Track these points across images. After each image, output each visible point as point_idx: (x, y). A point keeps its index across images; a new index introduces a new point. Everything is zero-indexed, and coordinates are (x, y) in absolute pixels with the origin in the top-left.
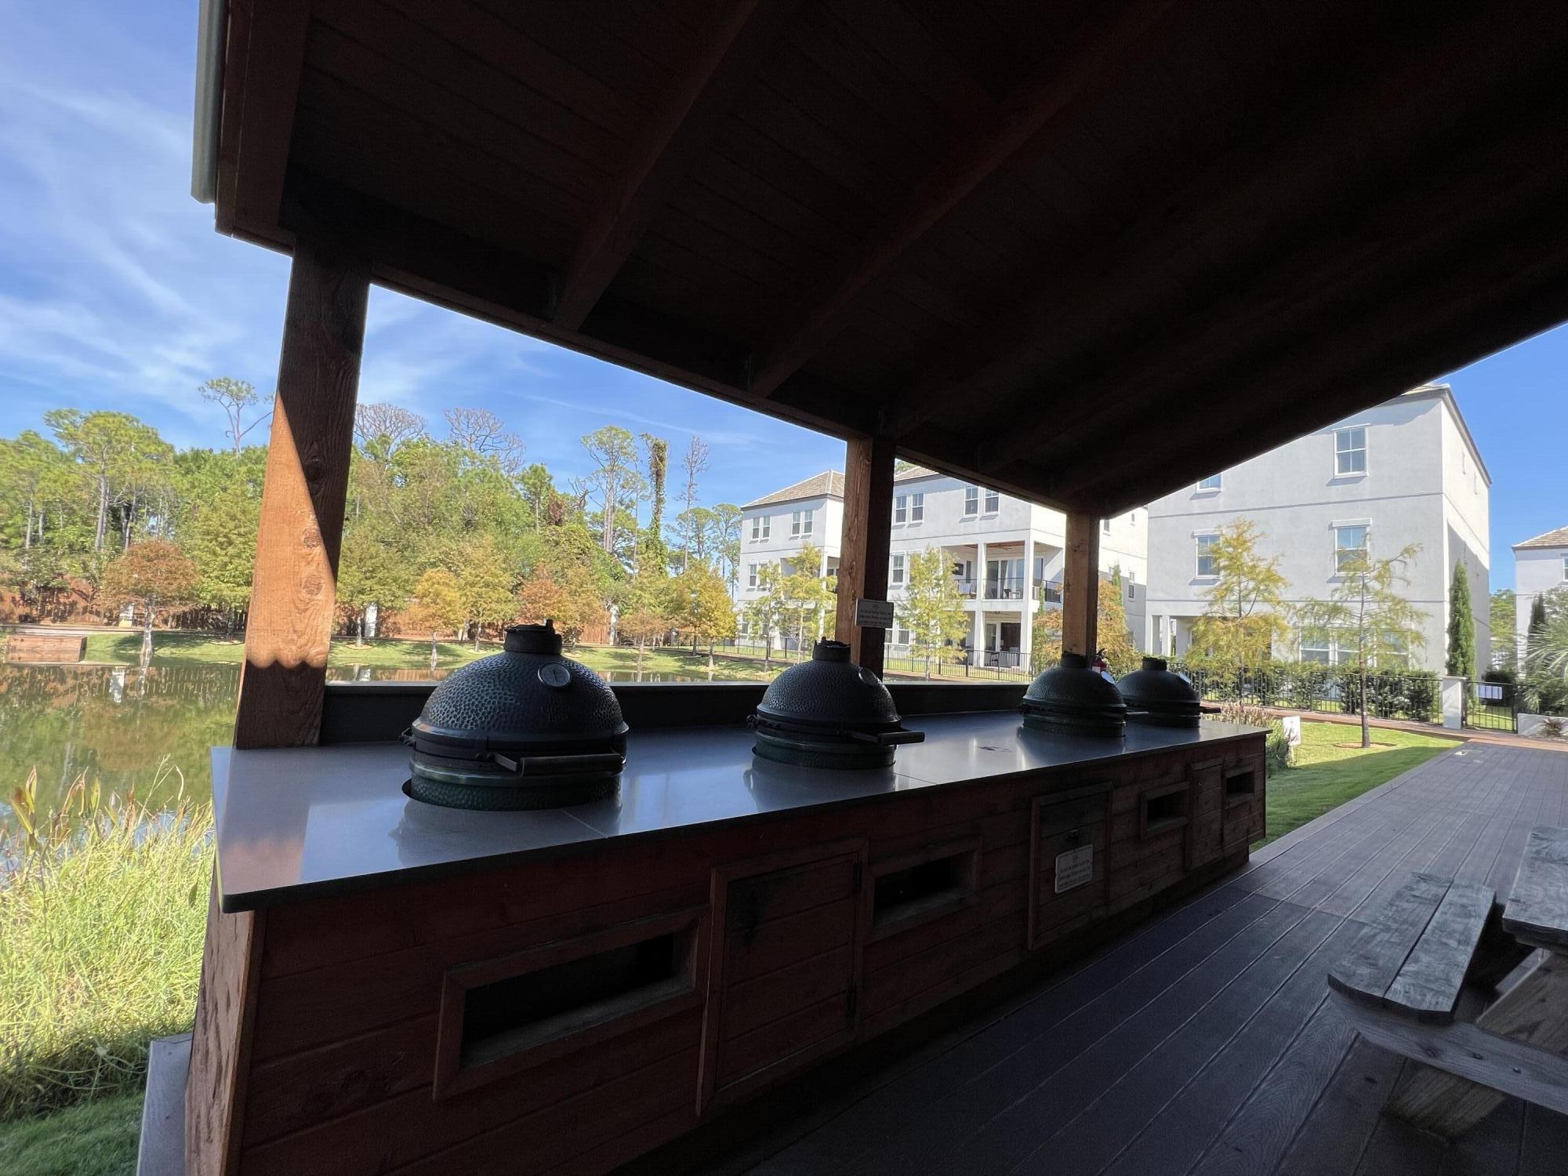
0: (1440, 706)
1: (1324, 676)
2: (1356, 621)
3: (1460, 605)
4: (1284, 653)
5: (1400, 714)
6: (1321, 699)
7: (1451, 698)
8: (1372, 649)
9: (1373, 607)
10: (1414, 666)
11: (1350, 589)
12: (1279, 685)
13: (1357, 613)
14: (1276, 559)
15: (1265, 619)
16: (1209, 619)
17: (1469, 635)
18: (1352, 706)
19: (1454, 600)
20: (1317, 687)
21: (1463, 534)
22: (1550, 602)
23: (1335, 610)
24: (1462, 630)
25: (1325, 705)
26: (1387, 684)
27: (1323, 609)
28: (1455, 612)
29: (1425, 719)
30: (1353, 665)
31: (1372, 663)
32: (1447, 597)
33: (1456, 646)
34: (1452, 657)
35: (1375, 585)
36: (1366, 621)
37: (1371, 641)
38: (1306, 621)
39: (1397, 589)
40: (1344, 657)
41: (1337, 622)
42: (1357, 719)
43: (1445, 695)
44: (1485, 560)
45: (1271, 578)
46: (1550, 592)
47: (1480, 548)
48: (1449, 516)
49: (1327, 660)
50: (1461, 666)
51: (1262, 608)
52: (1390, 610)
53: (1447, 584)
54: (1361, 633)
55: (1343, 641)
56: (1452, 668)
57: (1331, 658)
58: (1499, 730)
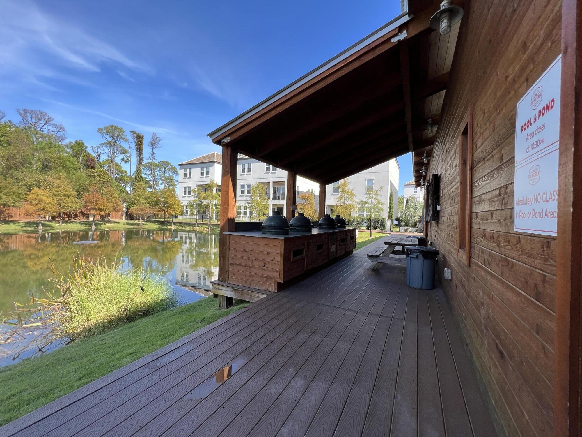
0: (386, 227)
1: (363, 220)
2: (370, 205)
3: (391, 201)
4: (354, 214)
5: (378, 229)
6: (361, 226)
7: (388, 224)
8: (373, 213)
9: (374, 202)
10: (381, 217)
11: (369, 197)
12: (353, 223)
13: (370, 203)
14: (353, 189)
15: (350, 205)
16: (337, 205)
17: (393, 208)
18: (368, 228)
19: (390, 199)
20: (361, 223)
21: (393, 182)
22: (410, 199)
23: (366, 203)
24: (391, 207)
25: (363, 228)
26: (376, 221)
27: (363, 202)
28: (390, 202)
29: (383, 230)
30: (369, 217)
31: (373, 216)
32: (389, 199)
33: (390, 212)
34: (389, 214)
35: (374, 196)
36: (372, 205)
37: (373, 210)
38: (360, 206)
39: (379, 197)
40: (367, 215)
41: (366, 206)
42: (369, 231)
43: (387, 224)
44: (397, 189)
45: (352, 194)
46: (410, 197)
47: (397, 186)
48: (390, 178)
49: (363, 216)
50: (391, 216)
51: (350, 202)
52: (377, 203)
53: (389, 195)
54: (371, 208)
55: (367, 211)
56: (389, 217)
57: (364, 215)
58: (397, 231)
